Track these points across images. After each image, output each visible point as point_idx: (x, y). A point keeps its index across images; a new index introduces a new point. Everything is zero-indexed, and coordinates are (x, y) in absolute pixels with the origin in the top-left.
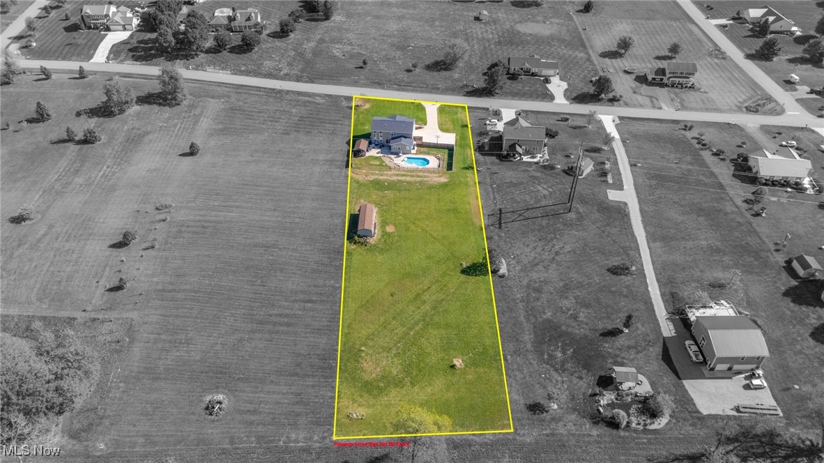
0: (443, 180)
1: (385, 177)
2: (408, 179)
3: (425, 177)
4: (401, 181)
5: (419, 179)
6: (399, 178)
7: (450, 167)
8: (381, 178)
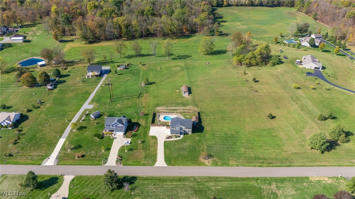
0: (158, 108)
1: (182, 108)
2: (172, 108)
3: (166, 109)
4: (176, 107)
5: (168, 108)
6: (176, 108)
7: (154, 115)
8: (183, 108)
